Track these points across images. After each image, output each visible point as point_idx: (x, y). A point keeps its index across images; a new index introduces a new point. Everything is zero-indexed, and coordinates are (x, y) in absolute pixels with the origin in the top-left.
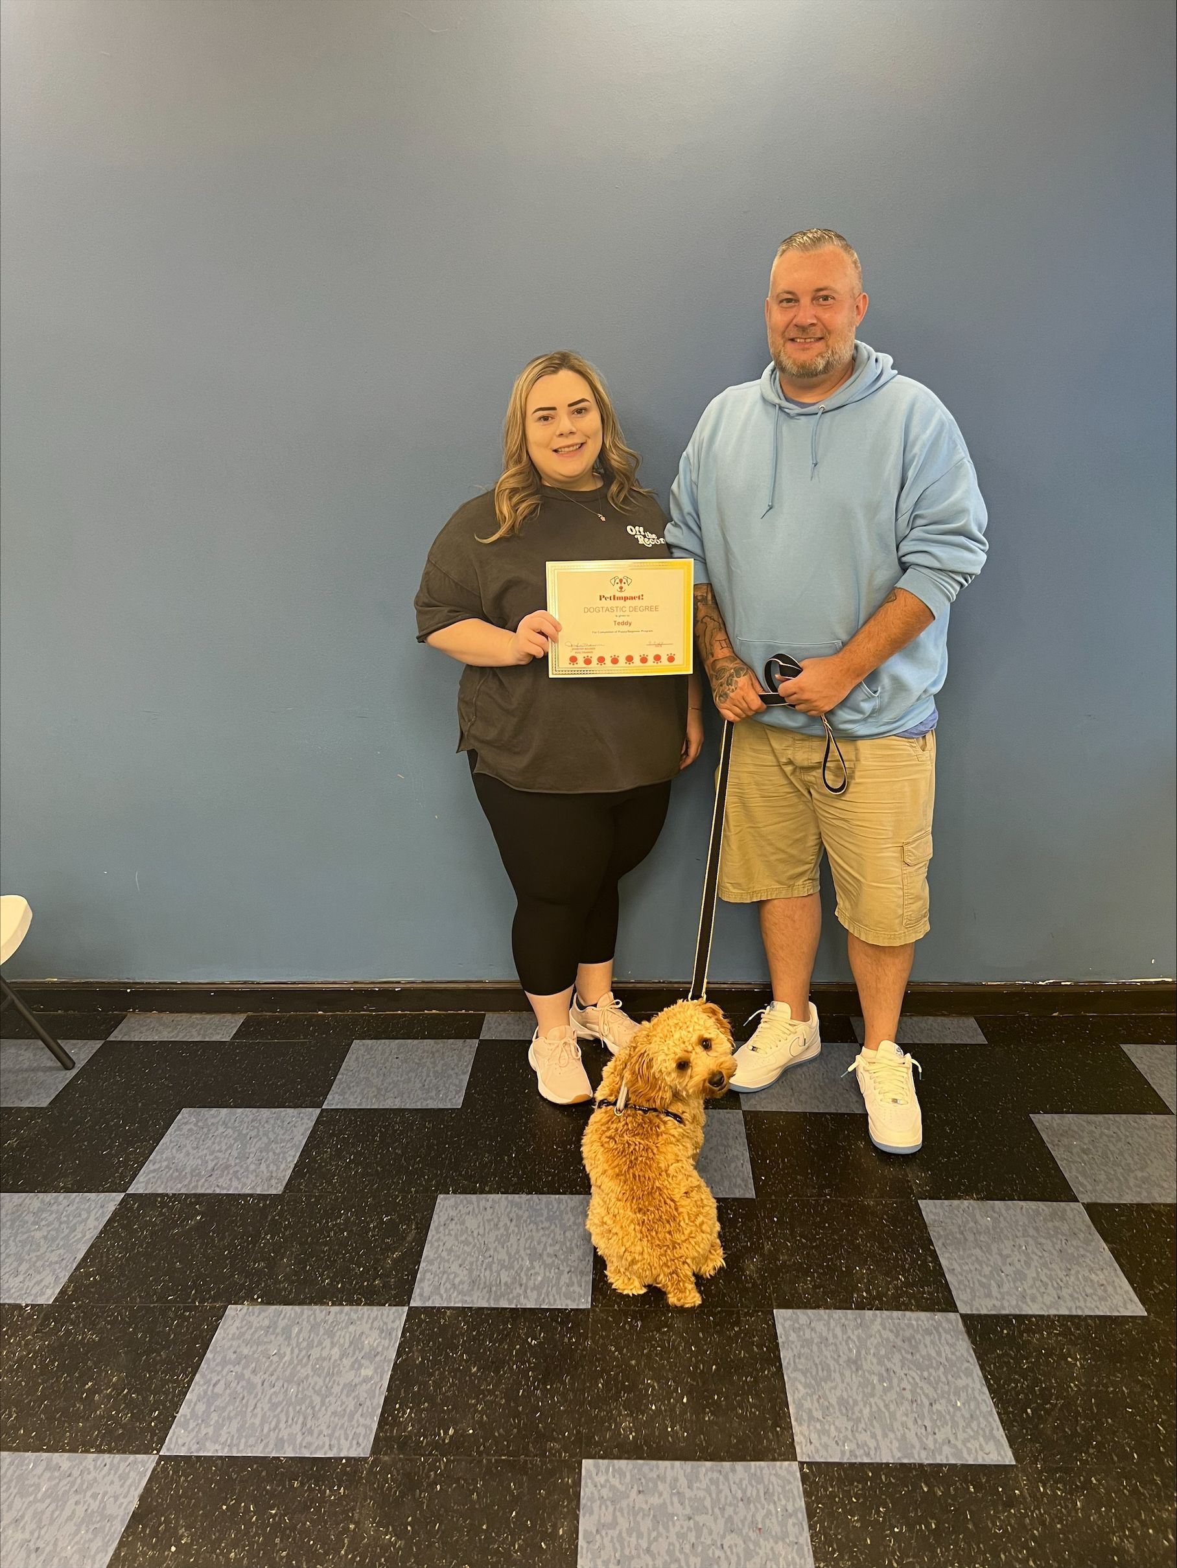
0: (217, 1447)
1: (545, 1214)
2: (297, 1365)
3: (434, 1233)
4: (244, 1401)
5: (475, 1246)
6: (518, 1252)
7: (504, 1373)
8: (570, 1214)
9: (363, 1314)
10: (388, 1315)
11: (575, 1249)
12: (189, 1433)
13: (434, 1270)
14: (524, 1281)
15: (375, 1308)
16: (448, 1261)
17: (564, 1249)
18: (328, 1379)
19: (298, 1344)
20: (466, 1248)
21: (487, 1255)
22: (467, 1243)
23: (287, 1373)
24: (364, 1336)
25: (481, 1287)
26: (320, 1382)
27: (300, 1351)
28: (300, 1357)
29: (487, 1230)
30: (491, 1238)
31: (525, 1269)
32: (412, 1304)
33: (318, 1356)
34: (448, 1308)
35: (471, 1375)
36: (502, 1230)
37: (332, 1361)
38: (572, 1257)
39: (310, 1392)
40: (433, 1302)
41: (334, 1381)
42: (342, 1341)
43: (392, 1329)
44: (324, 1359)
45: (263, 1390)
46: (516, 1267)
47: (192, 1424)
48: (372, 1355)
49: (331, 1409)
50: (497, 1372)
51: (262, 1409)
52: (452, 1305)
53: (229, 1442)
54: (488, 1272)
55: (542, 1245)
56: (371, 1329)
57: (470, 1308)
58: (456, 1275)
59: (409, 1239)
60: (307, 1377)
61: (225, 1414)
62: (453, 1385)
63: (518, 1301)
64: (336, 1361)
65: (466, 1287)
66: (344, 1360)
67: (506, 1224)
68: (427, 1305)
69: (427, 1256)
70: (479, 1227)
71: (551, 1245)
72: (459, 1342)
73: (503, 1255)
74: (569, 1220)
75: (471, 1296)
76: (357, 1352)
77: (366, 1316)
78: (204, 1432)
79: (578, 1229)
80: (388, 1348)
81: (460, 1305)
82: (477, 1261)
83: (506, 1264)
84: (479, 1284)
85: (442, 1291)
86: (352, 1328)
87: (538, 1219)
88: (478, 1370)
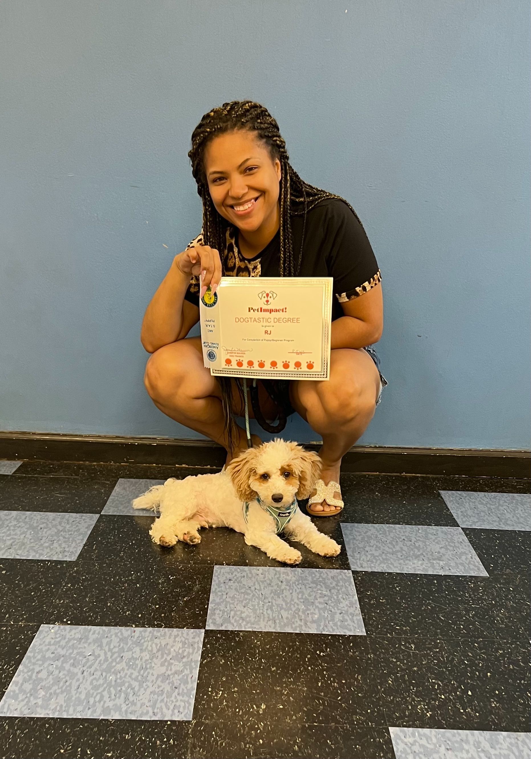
0: (47, 711)
1: (310, 578)
2: (112, 662)
3: (216, 587)
4: (68, 684)
5: (254, 595)
6: (292, 600)
7: (301, 672)
8: (331, 580)
9: (165, 633)
10: (188, 634)
11: (342, 600)
12: (19, 702)
13: (222, 609)
14: (303, 617)
15: (175, 629)
16: (233, 604)
17: (333, 600)
18: (142, 672)
19: (110, 650)
20: (246, 596)
21: (266, 601)
22: (245, 593)
23: (104, 666)
24: (169, 647)
25: (266, 619)
26: (135, 674)
27: (113, 654)
28: (113, 658)
29: (262, 588)
30: (267, 592)
31: (301, 610)
32: (207, 628)
33: (130, 657)
34: (241, 631)
35: (271, 672)
36: (275, 587)
37: (144, 660)
38: (341, 605)
39: (128, 679)
40: (226, 627)
41: (148, 673)
42: (149, 648)
43: (195, 643)
44: (137, 659)
45: (84, 677)
46: (294, 609)
47: (21, 697)
48: (180, 657)
49: (151, 689)
50: (294, 670)
51: (85, 689)
52: (243, 629)
53: (58, 708)
54: (269, 612)
55: (313, 597)
56: (175, 641)
57: (261, 632)
58: (242, 612)
59: (195, 589)
60: (123, 669)
61: (52, 691)
62: (256, 677)
63: (301, 629)
64: (146, 660)
65: (253, 620)
66: (154, 660)
67: (277, 584)
68: (221, 629)
69: (214, 600)
70: (254, 584)
71: (320, 597)
72: (255, 651)
73: (280, 601)
74: (331, 583)
75: (259, 624)
76: (165, 656)
77: (168, 634)
78: (33, 701)
79: (341, 589)
80: (193, 653)
81: (251, 630)
82: (259, 604)
83: (284, 606)
84: (264, 618)
85: (233, 621)
86: (157, 641)
87: (305, 582)
88: (277, 669)
